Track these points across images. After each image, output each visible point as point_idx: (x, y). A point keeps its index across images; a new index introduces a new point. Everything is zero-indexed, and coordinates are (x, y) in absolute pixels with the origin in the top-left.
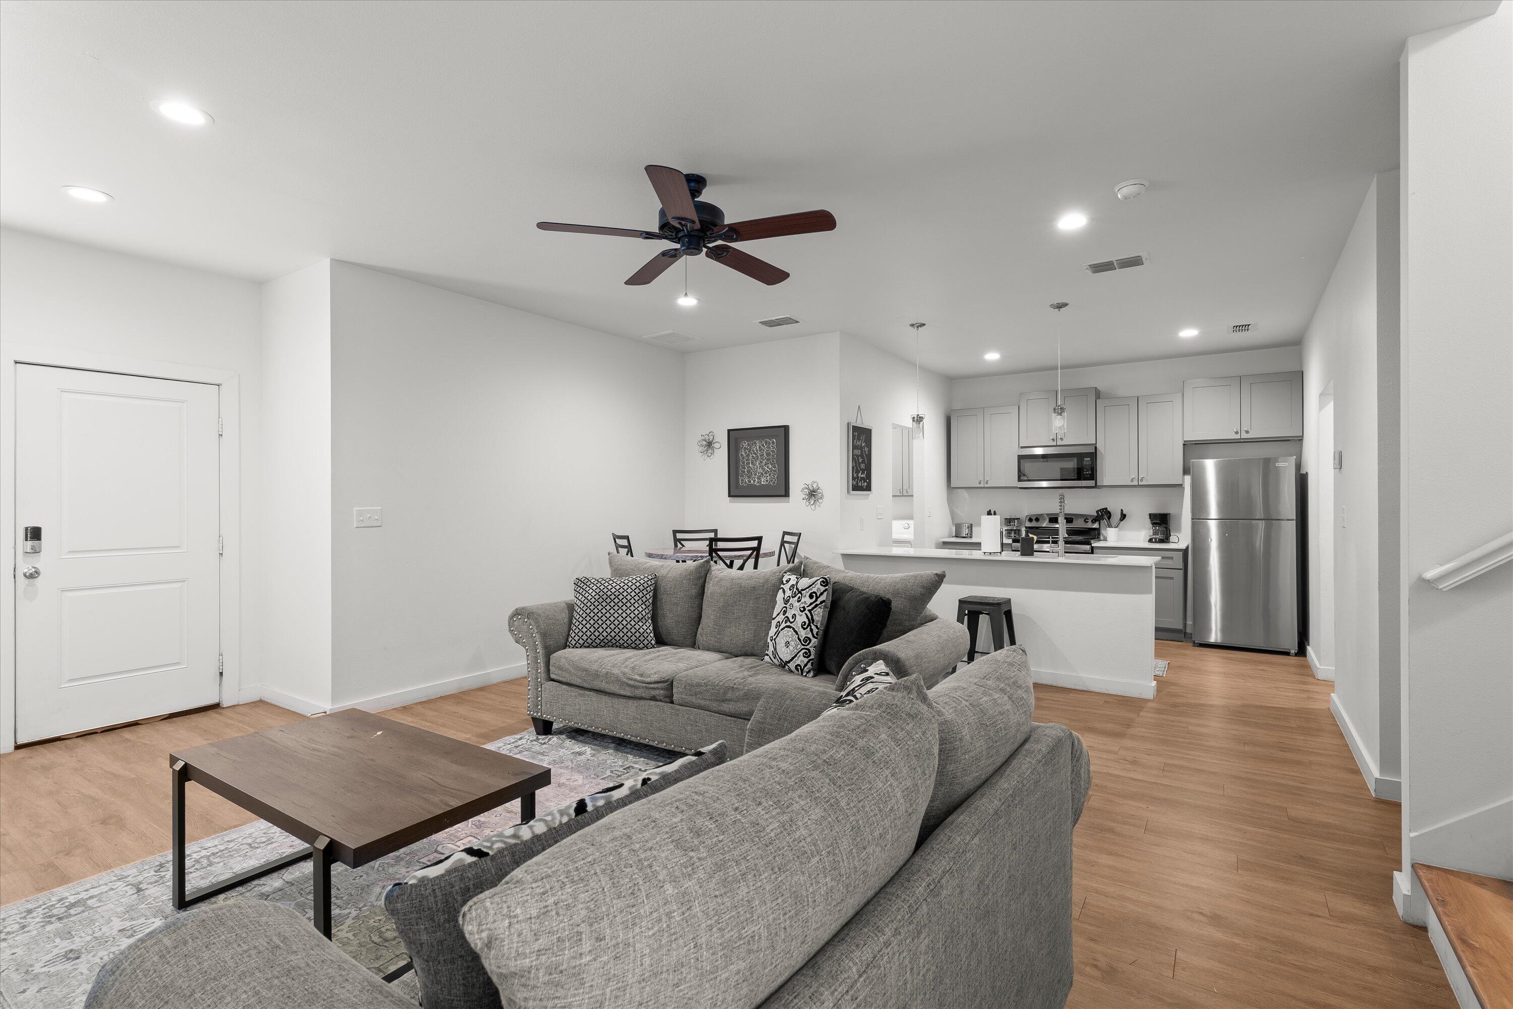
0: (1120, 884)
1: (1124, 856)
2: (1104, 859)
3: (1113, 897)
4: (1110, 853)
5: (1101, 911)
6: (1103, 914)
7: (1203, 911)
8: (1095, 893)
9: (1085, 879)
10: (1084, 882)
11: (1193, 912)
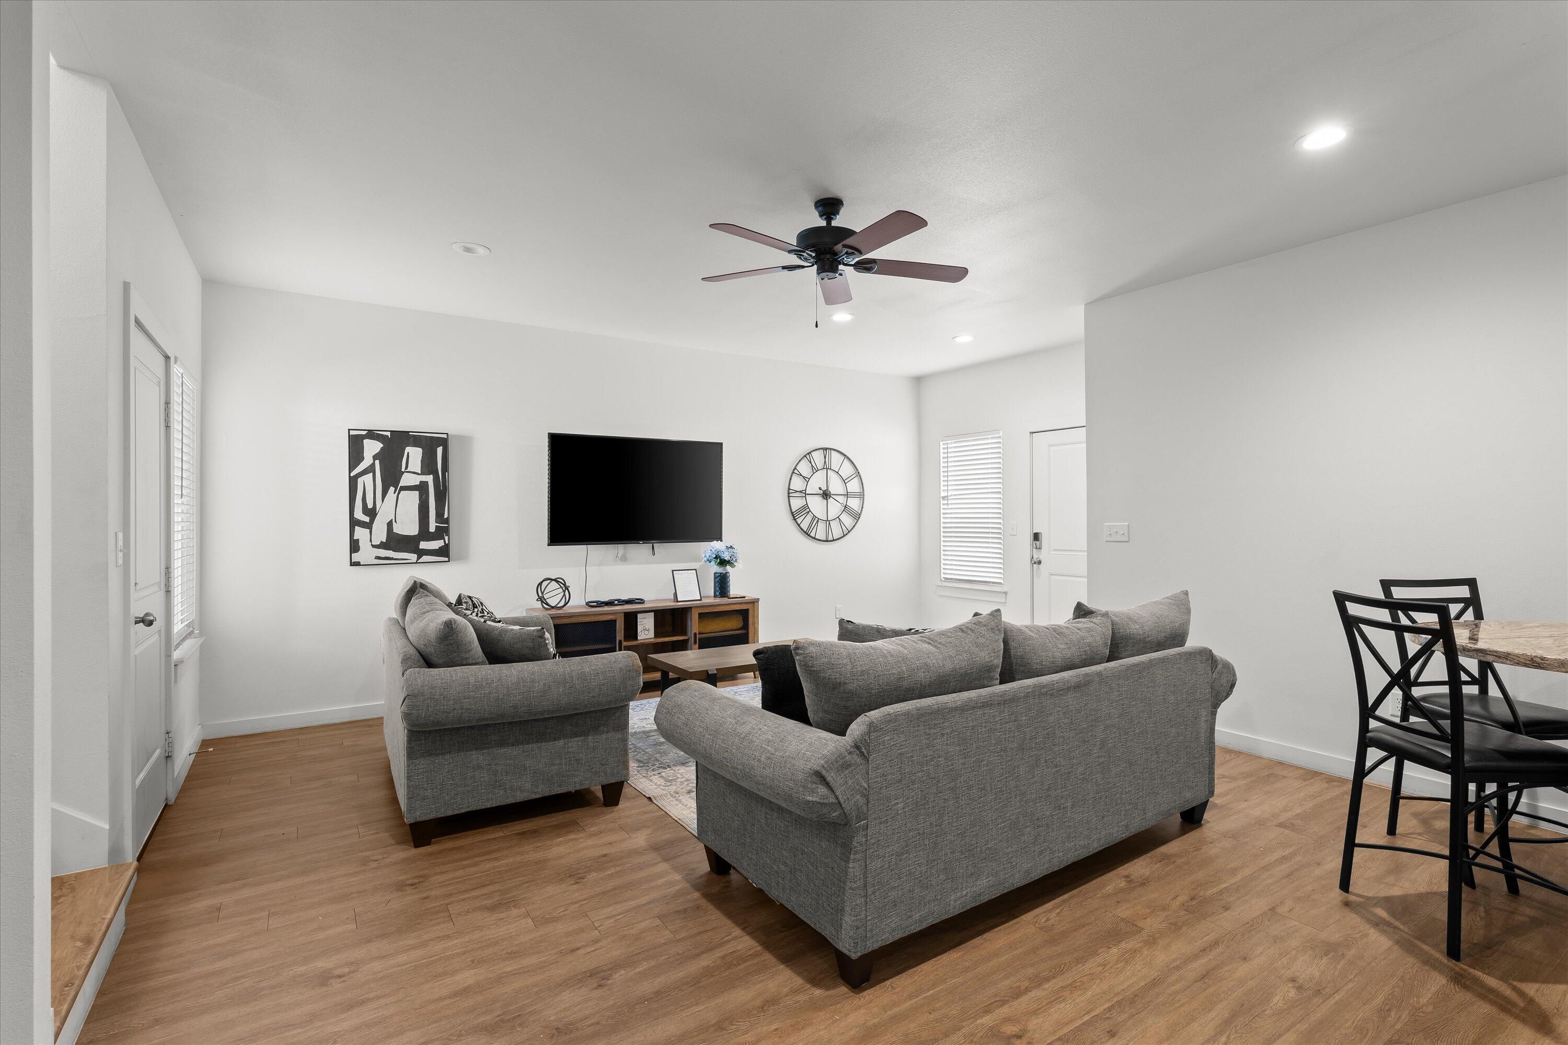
0: (433, 958)
1: (450, 997)
2: (468, 977)
3: (432, 940)
4: (466, 991)
5: (434, 922)
6: (431, 920)
7: (339, 980)
8: (449, 935)
9: (469, 942)
10: (467, 938)
11: (350, 972)
